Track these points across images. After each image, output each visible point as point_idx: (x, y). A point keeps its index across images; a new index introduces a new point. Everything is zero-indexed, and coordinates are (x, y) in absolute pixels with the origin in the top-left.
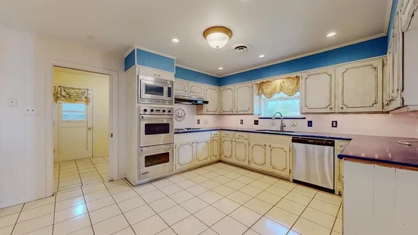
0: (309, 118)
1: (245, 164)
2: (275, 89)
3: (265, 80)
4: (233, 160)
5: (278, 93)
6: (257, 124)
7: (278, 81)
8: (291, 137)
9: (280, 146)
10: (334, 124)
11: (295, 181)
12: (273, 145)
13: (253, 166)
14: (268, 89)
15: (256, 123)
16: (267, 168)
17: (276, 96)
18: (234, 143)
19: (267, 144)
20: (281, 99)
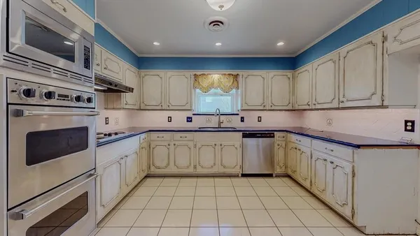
0: (242, 114)
1: (191, 170)
2: (213, 84)
3: (206, 72)
4: (172, 170)
5: (216, 88)
6: (191, 121)
7: (215, 76)
8: (241, 133)
9: (231, 143)
10: (260, 119)
11: (244, 175)
12: (223, 143)
13: (200, 171)
14: (205, 82)
15: (189, 120)
16: (218, 169)
17: (213, 91)
18: (172, 147)
19: (217, 144)
20: (216, 94)
